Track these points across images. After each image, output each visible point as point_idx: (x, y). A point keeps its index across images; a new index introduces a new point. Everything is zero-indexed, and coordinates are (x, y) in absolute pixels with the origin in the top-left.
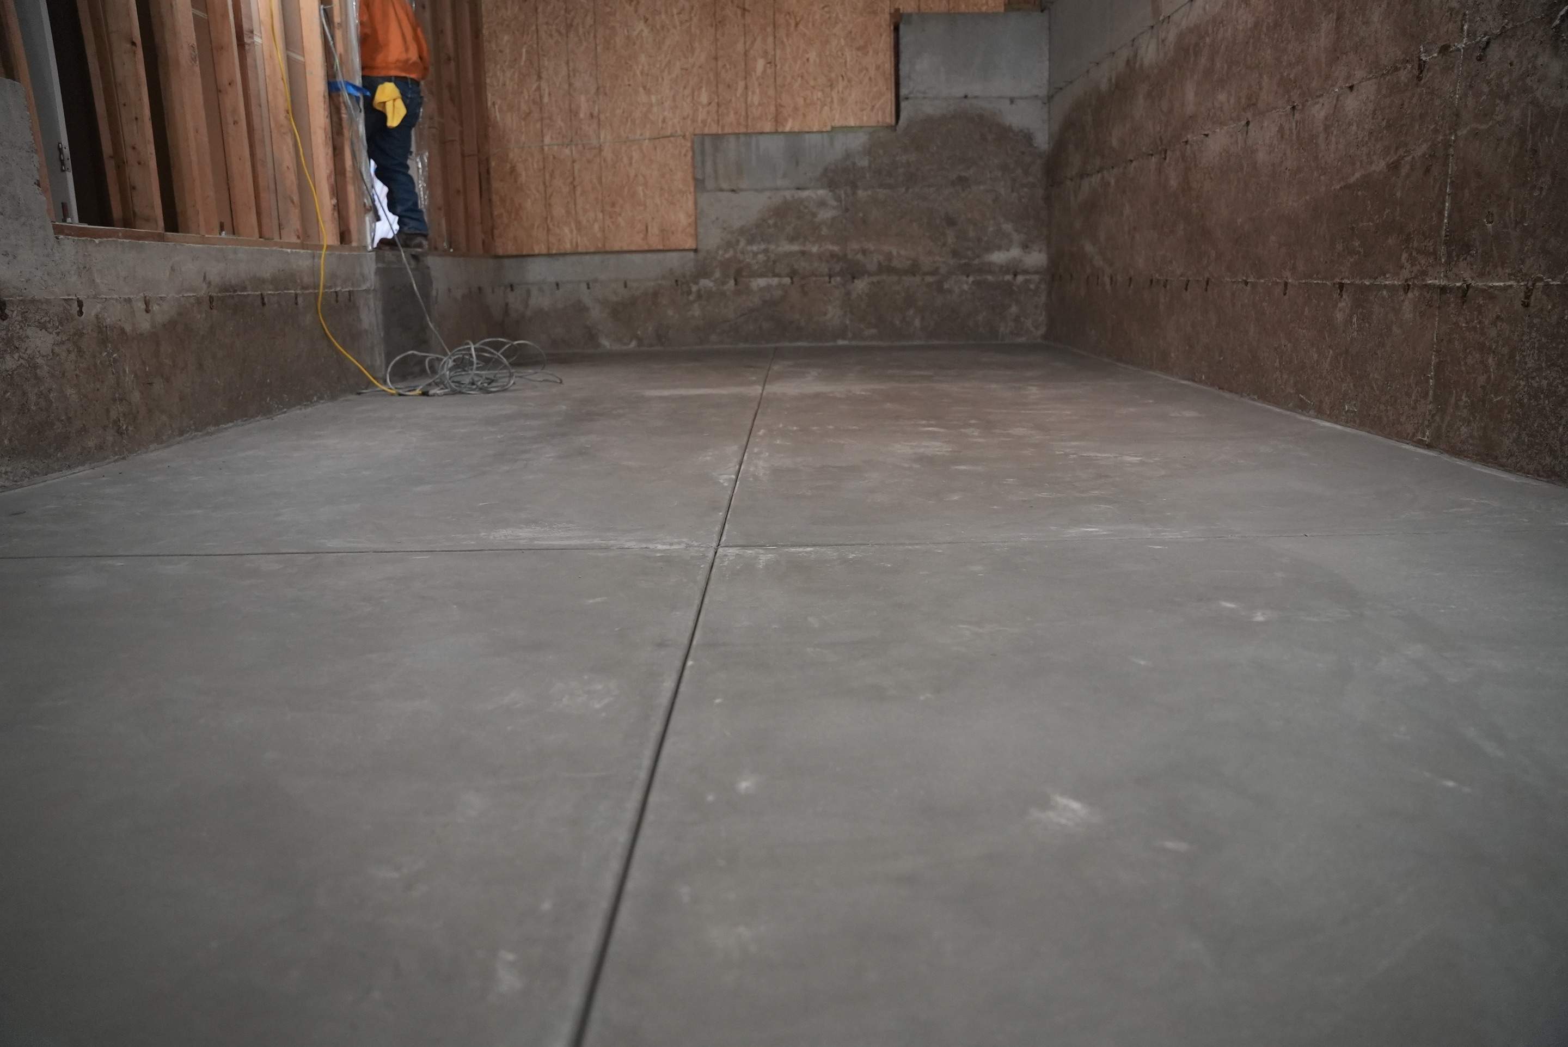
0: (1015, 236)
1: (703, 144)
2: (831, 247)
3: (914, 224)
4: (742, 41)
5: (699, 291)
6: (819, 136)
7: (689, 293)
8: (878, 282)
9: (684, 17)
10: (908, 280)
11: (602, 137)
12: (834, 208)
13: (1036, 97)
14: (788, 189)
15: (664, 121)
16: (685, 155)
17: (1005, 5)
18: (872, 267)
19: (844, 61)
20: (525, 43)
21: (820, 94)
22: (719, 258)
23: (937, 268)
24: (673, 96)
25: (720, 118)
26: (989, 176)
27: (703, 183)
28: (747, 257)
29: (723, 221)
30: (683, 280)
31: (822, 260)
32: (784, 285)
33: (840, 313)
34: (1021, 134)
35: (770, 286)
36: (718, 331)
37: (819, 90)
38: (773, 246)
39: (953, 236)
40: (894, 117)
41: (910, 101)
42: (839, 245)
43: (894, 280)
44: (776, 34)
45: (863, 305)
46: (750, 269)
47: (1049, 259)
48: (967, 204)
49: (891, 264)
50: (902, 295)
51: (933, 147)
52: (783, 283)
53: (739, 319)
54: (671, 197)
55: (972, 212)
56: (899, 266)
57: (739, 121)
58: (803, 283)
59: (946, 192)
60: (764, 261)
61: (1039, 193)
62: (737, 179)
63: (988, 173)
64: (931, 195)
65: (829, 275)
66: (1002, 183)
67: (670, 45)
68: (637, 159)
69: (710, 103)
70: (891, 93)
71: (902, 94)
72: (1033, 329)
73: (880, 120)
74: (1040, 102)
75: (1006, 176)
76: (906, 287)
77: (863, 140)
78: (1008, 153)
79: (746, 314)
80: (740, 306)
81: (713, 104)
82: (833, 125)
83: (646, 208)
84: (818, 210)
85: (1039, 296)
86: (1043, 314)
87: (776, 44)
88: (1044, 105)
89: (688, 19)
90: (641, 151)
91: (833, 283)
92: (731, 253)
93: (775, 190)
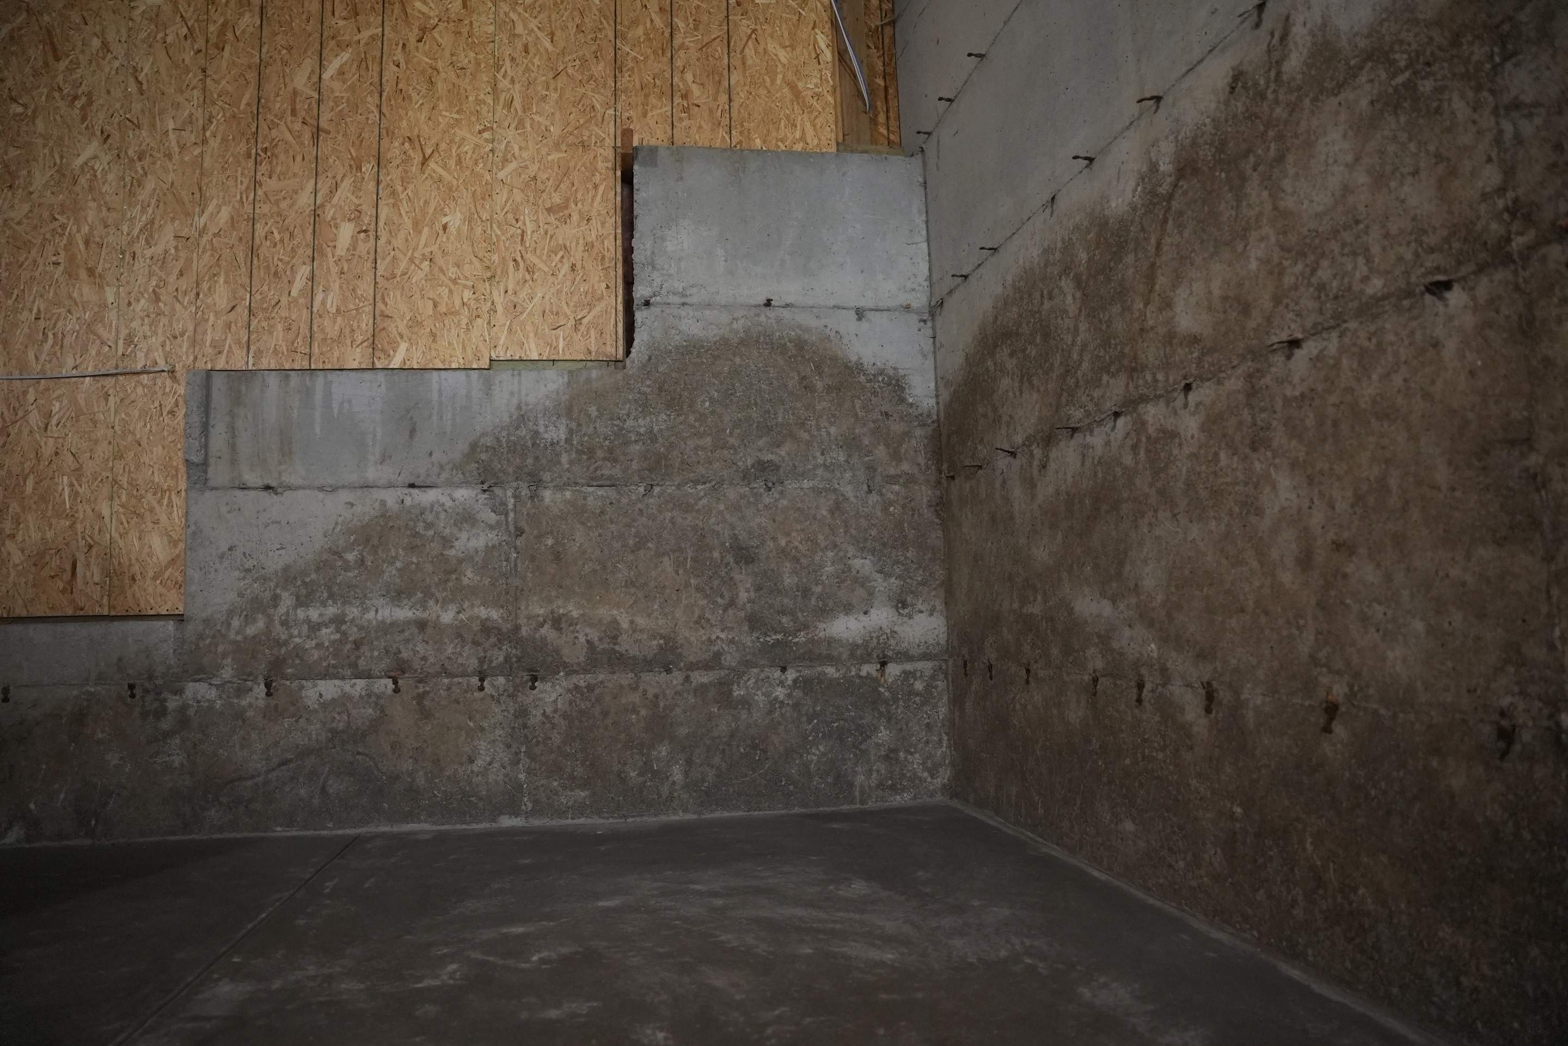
0: (880, 583)
1: (210, 390)
2: (483, 612)
3: (666, 559)
4: (310, 186)
5: (183, 708)
6: (461, 375)
7: (161, 713)
8: (590, 688)
9: (191, 136)
10: (654, 681)
12: (491, 527)
13: (907, 308)
14: (391, 486)
15: (129, 340)
16: (172, 413)
17: (838, 144)
18: (575, 654)
19: (519, 231)
21: (467, 294)
22: (232, 635)
23: (718, 655)
24: (154, 291)
25: (252, 337)
26: (820, 460)
27: (206, 472)
28: (296, 632)
29: (244, 554)
30: (147, 685)
31: (463, 640)
32: (379, 697)
33: (504, 756)
34: (880, 379)
35: (345, 697)
36: (224, 800)
37: (465, 287)
38: (355, 610)
39: (749, 586)
40: (621, 342)
41: (654, 310)
42: (502, 607)
43: (625, 683)
44: (381, 177)
45: (557, 739)
46: (302, 660)
47: (950, 627)
48: (777, 519)
49: (617, 648)
50: (643, 712)
51: (704, 402)
52: (376, 691)
53: (275, 774)
54: (133, 501)
55: (788, 534)
56: (634, 651)
57: (293, 344)
58: (421, 690)
59: (732, 494)
60: (333, 643)
61: (924, 494)
62: (280, 463)
63: (818, 454)
64: (700, 499)
65: (480, 672)
66: (848, 475)
67: (155, 190)
68: (62, 417)
69: (233, 307)
70: (616, 296)
71: (638, 296)
72: (926, 774)
73: (593, 349)
74: (916, 317)
75: (855, 460)
76: (650, 696)
77: (554, 386)
78: (856, 415)
79: (290, 761)
80: (276, 744)
81: (239, 309)
82: (494, 357)
83: (74, 523)
84: (455, 530)
85: (935, 706)
86: (945, 743)
87: (380, 196)
88: (922, 324)
89: (198, 141)
90: (74, 401)
91: (489, 689)
92: (260, 624)
93: (362, 487)
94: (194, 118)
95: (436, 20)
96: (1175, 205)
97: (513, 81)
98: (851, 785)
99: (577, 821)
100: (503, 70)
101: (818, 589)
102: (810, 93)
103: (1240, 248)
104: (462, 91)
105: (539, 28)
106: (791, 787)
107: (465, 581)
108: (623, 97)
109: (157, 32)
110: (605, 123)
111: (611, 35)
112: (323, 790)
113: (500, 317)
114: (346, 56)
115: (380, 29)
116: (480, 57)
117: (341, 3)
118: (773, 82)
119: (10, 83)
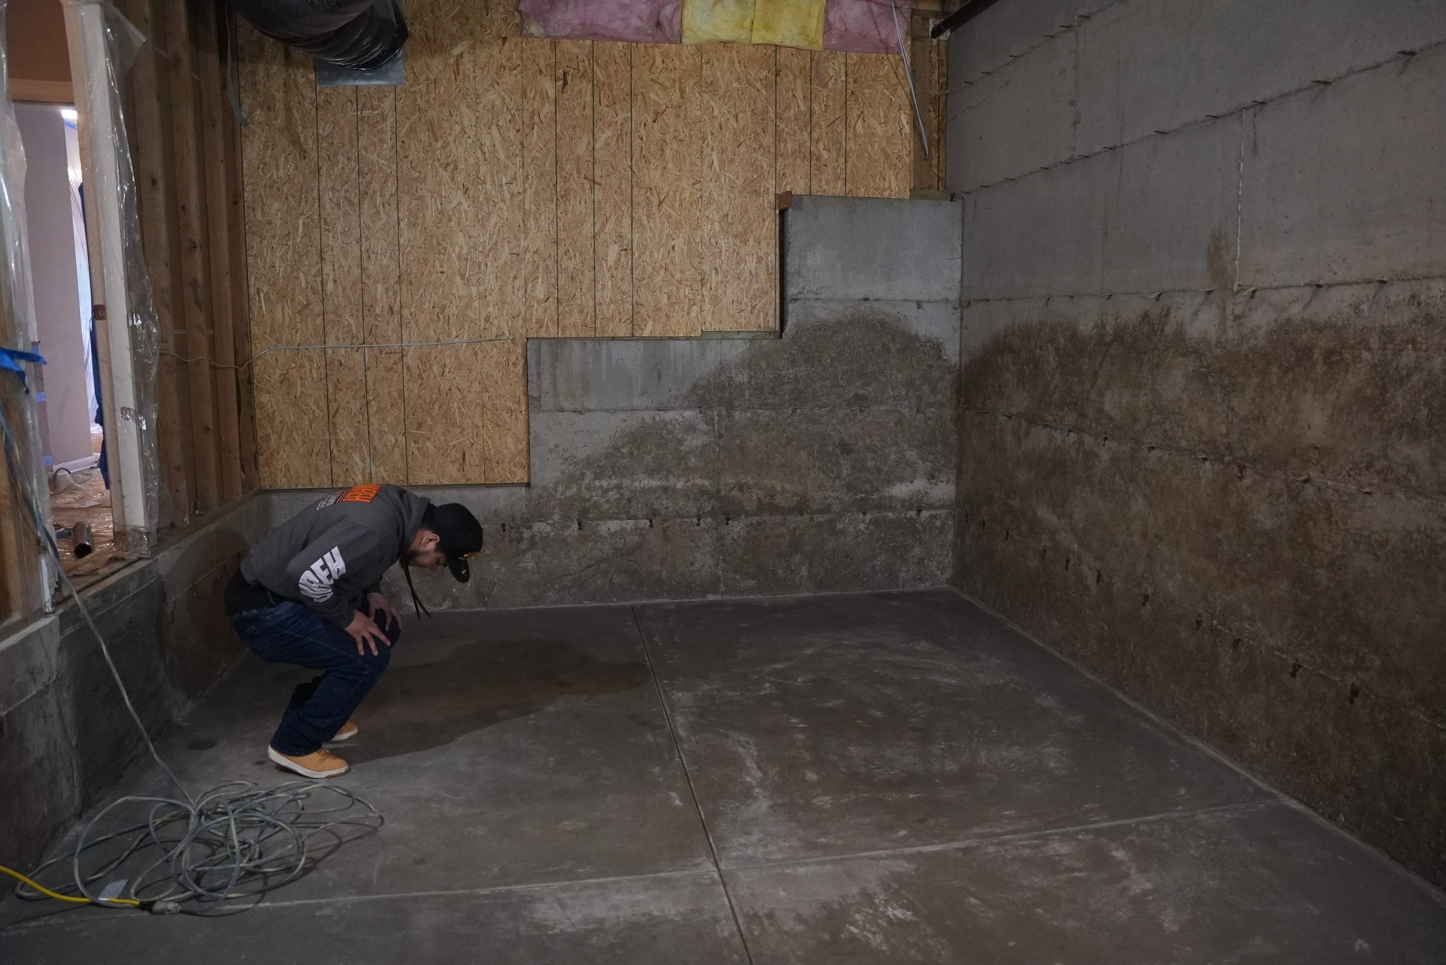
0: (920, 465)
1: (539, 351)
2: (700, 482)
3: (802, 451)
4: (591, 222)
5: (533, 537)
6: (687, 343)
7: (520, 540)
8: (759, 524)
9: (516, 188)
10: (794, 520)
11: (405, 336)
12: (706, 433)
13: (947, 300)
14: (647, 409)
15: (487, 319)
16: (514, 364)
17: (911, 192)
18: (751, 505)
19: (718, 251)
20: (302, 214)
21: (687, 291)
22: (558, 496)
23: (829, 505)
24: (500, 288)
25: (560, 317)
26: (891, 394)
27: (540, 401)
29: (564, 449)
30: (512, 524)
31: (689, 498)
32: (642, 529)
33: (710, 562)
34: (928, 345)
35: (623, 530)
36: (556, 587)
37: (686, 286)
38: (628, 481)
39: (848, 466)
40: (778, 320)
41: (799, 303)
42: (711, 479)
43: (778, 521)
44: (634, 215)
45: (740, 552)
46: (598, 510)
47: (958, 492)
48: (866, 428)
49: (774, 502)
50: (787, 537)
51: (826, 359)
52: (640, 526)
53: (585, 572)
54: (496, 417)
55: (871, 437)
56: (783, 504)
57: (584, 322)
58: (665, 526)
59: (841, 414)
60: (615, 500)
61: (949, 413)
62: (583, 396)
63: (890, 390)
64: (823, 417)
65: (698, 516)
66: (906, 403)
67: (496, 224)
68: (451, 367)
69: (548, 298)
70: (775, 293)
71: (789, 293)
72: (938, 573)
73: (762, 324)
74: (951, 307)
75: (911, 393)
76: (791, 528)
77: (741, 349)
78: (913, 367)
79: (593, 565)
80: (585, 556)
81: (551, 299)
82: (704, 330)
83: (462, 430)
84: (685, 435)
85: (947, 535)
86: (950, 555)
87: (634, 226)
88: (955, 310)
89: (521, 191)
90: (458, 358)
91: (703, 525)
92: (574, 489)
93: (631, 410)
94: (517, 175)
95: (664, 107)
96: (1111, 351)
97: (713, 149)
98: (897, 578)
99: (749, 597)
100: (706, 142)
102: (896, 156)
104: (682, 156)
105: (728, 112)
106: (865, 579)
107: (690, 464)
108: (781, 160)
109: (493, 119)
110: (770, 177)
111: (773, 117)
112: (611, 581)
113: (707, 306)
114: (609, 133)
115: (630, 114)
116: (692, 132)
117: (605, 95)
118: (873, 148)
119: (411, 158)
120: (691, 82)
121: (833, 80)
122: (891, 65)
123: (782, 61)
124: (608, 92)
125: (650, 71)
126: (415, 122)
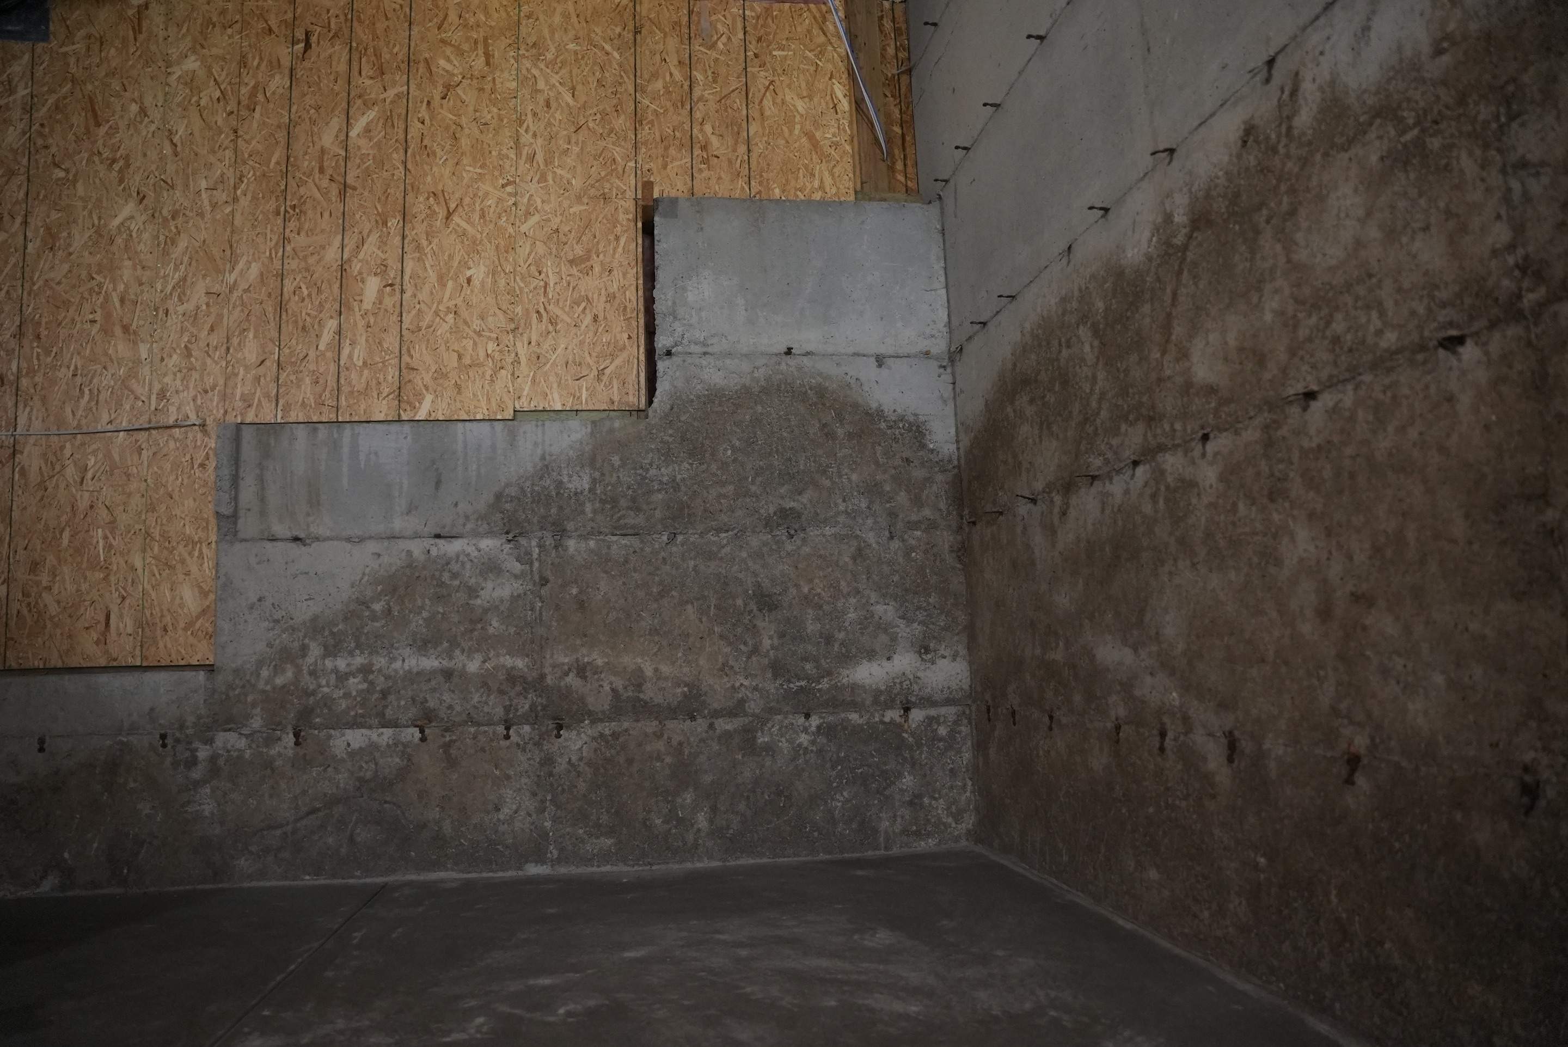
0: (903, 629)
1: (239, 443)
2: (508, 661)
3: (689, 607)
4: (337, 241)
5: (213, 759)
6: (486, 426)
7: (192, 762)
8: (615, 735)
9: (222, 196)
10: (678, 728)
12: (516, 577)
13: (927, 354)
14: (417, 536)
15: (162, 395)
16: (202, 465)
17: (856, 192)
18: (600, 702)
19: (542, 283)
21: (491, 346)
22: (261, 685)
23: (742, 702)
24: (186, 347)
25: (281, 391)
26: (842, 507)
27: (235, 523)
28: (324, 682)
29: (273, 604)
30: (178, 735)
31: (489, 689)
32: (405, 746)
33: (529, 804)
34: (901, 425)
35: (373, 746)
36: (253, 848)
37: (489, 338)
38: (382, 660)
39: (772, 633)
40: (643, 391)
41: (676, 360)
42: (528, 656)
43: (649, 730)
44: (407, 232)
45: (582, 786)
46: (330, 709)
47: (974, 673)
48: (800, 566)
49: (642, 696)
50: (668, 760)
51: (726, 450)
52: (403, 740)
53: (304, 822)
54: (165, 552)
55: (811, 581)
56: (659, 699)
57: (320, 397)
58: (448, 739)
59: (755, 542)
60: (360, 692)
61: (945, 539)
62: (308, 515)
63: (840, 501)
64: (723, 547)
65: (506, 721)
66: (870, 522)
67: (187, 248)
68: (97, 471)
69: (263, 362)
70: (638, 346)
71: (660, 345)
72: (950, 820)
73: (616, 398)
74: (934, 364)
75: (876, 507)
76: (674, 743)
77: (579, 436)
78: (877, 462)
79: (319, 810)
80: (304, 792)
81: (268, 363)
82: (518, 408)
83: (108, 575)
84: (481, 580)
85: (959, 752)
86: (969, 787)
87: (405, 250)
88: (942, 370)
89: (229, 200)
90: (108, 455)
91: (514, 738)
92: (290, 674)
93: (388, 538)
94: (225, 177)
95: (460, 77)
96: (1190, 256)
97: (535, 135)
98: (876, 831)
99: (603, 869)
100: (525, 125)
101: (841, 635)
102: (828, 143)
103: (1255, 300)
104: (485, 146)
105: (560, 83)
106: (816, 834)
107: (491, 630)
108: (644, 150)
109: (192, 96)
110: (626, 175)
111: (631, 89)
112: (351, 839)
114: (372, 114)
115: (406, 87)
116: (503, 112)
117: (368, 62)
118: (791, 132)
119: (54, 150)
120: (503, 42)
121: (724, 39)
122: (815, 18)
123: (644, 13)
124: (373, 58)
125: (439, 28)
126: (65, 98)
